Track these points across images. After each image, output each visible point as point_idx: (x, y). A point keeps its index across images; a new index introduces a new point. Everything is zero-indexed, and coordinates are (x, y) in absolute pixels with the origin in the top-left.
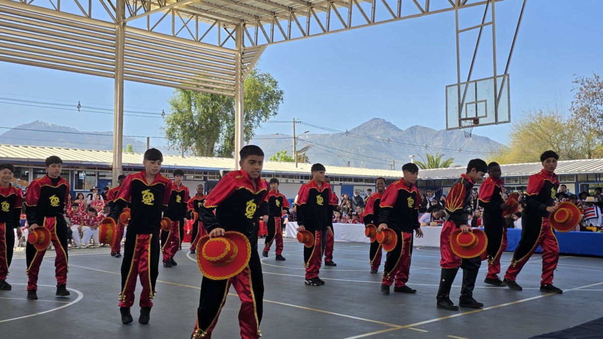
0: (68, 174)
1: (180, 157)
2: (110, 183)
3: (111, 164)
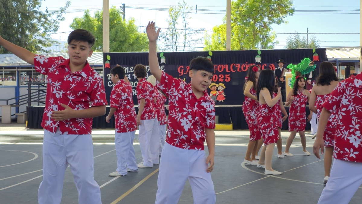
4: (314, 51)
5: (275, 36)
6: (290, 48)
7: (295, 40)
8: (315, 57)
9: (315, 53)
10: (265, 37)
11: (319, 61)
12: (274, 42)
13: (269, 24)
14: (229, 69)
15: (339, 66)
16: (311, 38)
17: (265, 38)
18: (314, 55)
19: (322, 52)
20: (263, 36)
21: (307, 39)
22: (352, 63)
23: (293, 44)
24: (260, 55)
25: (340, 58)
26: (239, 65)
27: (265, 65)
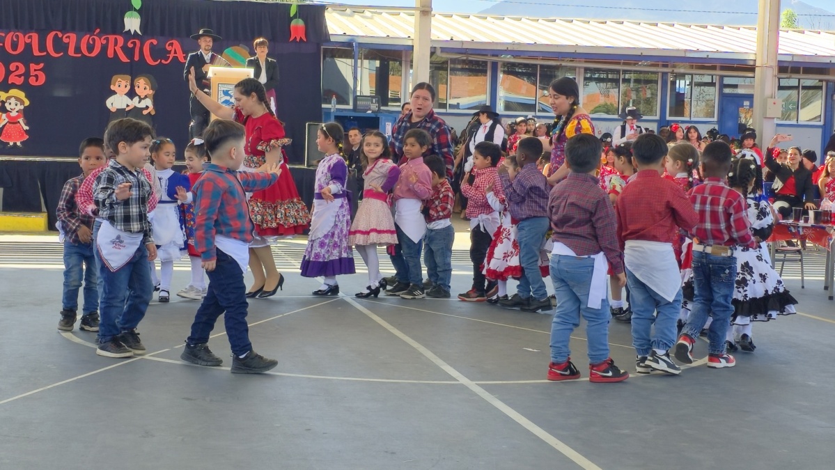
0: (656, 82)
2: (747, 103)
3: (752, 57)
4: (293, 11)
8: (296, 28)
9: (295, 16)
11: (305, 40)
14: (42, 47)
15: (360, 58)
18: (293, 23)
19: (313, 16)
22: (395, 51)
24: (140, 11)
25: (364, 35)
26: (73, 36)
27: (152, 43)
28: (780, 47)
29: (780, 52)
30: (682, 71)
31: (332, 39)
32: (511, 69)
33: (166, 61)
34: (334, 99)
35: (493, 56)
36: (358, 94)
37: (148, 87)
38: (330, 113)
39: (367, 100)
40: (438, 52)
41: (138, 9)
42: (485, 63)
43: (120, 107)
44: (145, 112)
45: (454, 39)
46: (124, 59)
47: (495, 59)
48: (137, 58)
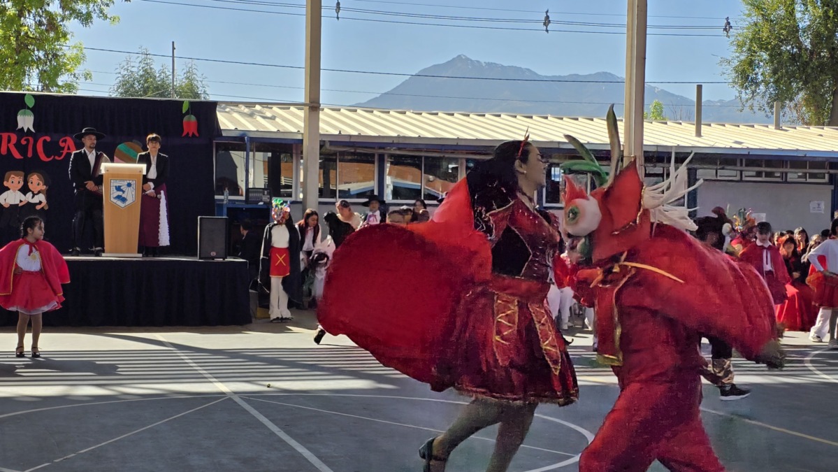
1: (772, 128)
4: (185, 108)
5: (80, 55)
6: (126, 92)
7: (141, 73)
8: (189, 123)
9: (187, 113)
10: (50, 56)
11: (197, 135)
12: (76, 72)
13: (63, 20)
15: (251, 150)
16: (185, 71)
17: (50, 61)
18: (185, 119)
19: (206, 111)
20: (46, 54)
21: (171, 71)
22: (286, 144)
23: (137, 84)
24: (33, 110)
25: (255, 129)
27: (45, 141)
28: (645, 137)
29: (645, 143)
30: (556, 161)
31: (224, 134)
32: (398, 161)
33: (59, 157)
34: (226, 192)
35: (380, 148)
36: (251, 186)
37: (41, 183)
38: (222, 205)
39: (260, 192)
40: (327, 145)
41: (31, 107)
42: (373, 155)
43: (13, 202)
44: (38, 207)
45: (342, 133)
46: (17, 155)
47: (381, 151)
48: (30, 155)
